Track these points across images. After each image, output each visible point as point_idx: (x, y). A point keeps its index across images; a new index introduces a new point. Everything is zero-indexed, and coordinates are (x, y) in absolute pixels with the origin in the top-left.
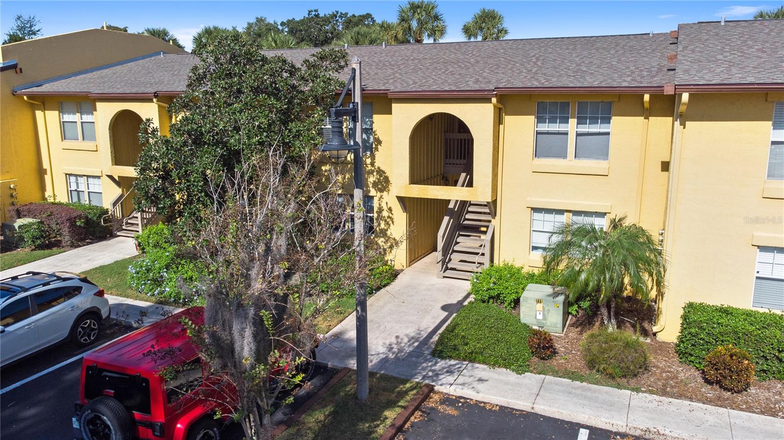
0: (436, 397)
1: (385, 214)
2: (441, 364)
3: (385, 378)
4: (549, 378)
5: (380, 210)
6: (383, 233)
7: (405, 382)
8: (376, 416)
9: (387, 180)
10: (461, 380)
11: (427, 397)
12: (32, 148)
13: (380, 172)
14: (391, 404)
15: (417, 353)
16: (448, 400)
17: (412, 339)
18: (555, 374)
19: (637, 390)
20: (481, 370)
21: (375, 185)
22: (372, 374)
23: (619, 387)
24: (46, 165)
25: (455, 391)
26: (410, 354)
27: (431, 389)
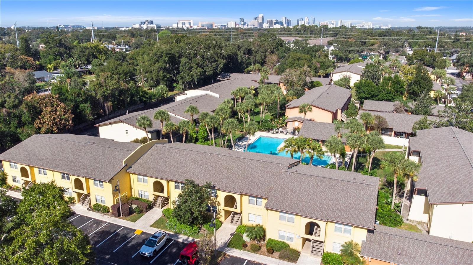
0: (227, 255)
1: (220, 210)
2: (228, 248)
3: (219, 252)
4: (245, 251)
5: (218, 209)
6: (219, 214)
7: (222, 252)
8: (218, 259)
9: (220, 203)
10: (231, 252)
11: (225, 255)
12: (129, 183)
13: (218, 202)
14: (220, 257)
15: (224, 246)
16: (228, 255)
17: (224, 243)
18: (246, 250)
19: (257, 254)
20: (235, 250)
21: (217, 204)
22: (217, 251)
23: (255, 253)
24: (132, 187)
25: (229, 254)
26: (223, 246)
27: (226, 253)
